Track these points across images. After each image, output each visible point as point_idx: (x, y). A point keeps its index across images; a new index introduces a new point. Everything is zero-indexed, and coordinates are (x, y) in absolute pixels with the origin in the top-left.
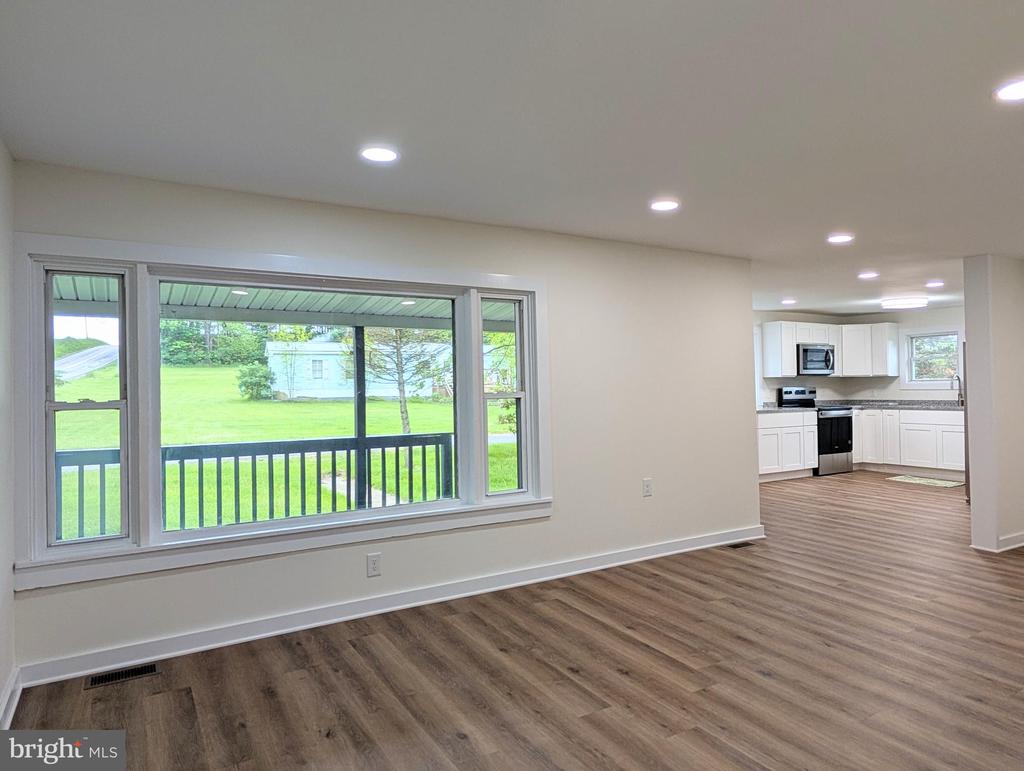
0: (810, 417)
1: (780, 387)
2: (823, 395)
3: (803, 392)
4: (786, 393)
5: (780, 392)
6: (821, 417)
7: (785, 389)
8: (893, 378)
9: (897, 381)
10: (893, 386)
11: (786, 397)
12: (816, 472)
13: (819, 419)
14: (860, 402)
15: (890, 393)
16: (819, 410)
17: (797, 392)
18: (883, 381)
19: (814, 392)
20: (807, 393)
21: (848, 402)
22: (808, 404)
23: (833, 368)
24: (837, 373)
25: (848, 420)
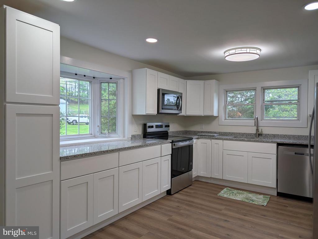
0: (166, 148)
1: (145, 122)
2: (173, 128)
3: (161, 126)
4: (150, 127)
5: (145, 125)
6: (174, 147)
7: (148, 124)
8: (218, 116)
9: (218, 118)
10: (215, 123)
11: (149, 130)
12: (169, 192)
13: (172, 149)
14: (195, 133)
15: (213, 127)
16: (172, 142)
17: (157, 126)
18: (209, 119)
19: (168, 126)
20: (164, 126)
21: (186, 132)
22: (163, 136)
23: (181, 109)
24: (183, 113)
25: (190, 147)
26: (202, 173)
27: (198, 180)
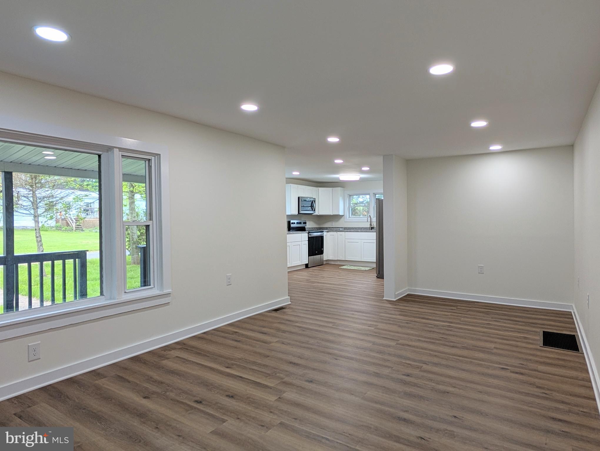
0: (303, 237)
1: (289, 220)
2: (310, 225)
3: (300, 223)
4: (292, 223)
5: (289, 223)
6: (310, 236)
7: (292, 221)
8: (344, 215)
9: (344, 217)
10: (342, 220)
11: (292, 225)
12: (307, 266)
14: (326, 228)
15: (340, 224)
16: (309, 232)
17: (297, 223)
18: (336, 217)
19: (305, 223)
20: (302, 223)
21: (320, 228)
22: (302, 229)
23: (315, 210)
24: (317, 213)
25: (322, 238)
26: (331, 258)
27: (328, 263)
